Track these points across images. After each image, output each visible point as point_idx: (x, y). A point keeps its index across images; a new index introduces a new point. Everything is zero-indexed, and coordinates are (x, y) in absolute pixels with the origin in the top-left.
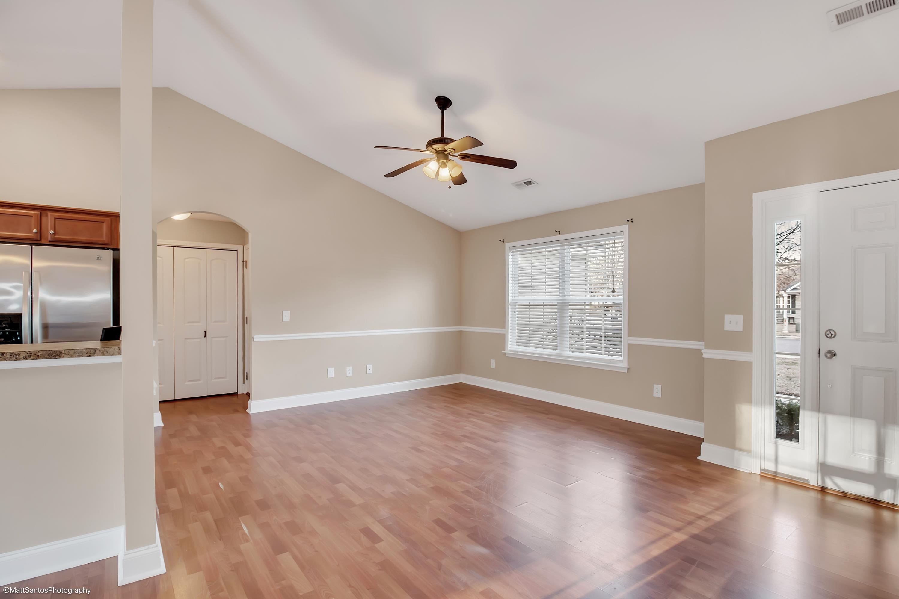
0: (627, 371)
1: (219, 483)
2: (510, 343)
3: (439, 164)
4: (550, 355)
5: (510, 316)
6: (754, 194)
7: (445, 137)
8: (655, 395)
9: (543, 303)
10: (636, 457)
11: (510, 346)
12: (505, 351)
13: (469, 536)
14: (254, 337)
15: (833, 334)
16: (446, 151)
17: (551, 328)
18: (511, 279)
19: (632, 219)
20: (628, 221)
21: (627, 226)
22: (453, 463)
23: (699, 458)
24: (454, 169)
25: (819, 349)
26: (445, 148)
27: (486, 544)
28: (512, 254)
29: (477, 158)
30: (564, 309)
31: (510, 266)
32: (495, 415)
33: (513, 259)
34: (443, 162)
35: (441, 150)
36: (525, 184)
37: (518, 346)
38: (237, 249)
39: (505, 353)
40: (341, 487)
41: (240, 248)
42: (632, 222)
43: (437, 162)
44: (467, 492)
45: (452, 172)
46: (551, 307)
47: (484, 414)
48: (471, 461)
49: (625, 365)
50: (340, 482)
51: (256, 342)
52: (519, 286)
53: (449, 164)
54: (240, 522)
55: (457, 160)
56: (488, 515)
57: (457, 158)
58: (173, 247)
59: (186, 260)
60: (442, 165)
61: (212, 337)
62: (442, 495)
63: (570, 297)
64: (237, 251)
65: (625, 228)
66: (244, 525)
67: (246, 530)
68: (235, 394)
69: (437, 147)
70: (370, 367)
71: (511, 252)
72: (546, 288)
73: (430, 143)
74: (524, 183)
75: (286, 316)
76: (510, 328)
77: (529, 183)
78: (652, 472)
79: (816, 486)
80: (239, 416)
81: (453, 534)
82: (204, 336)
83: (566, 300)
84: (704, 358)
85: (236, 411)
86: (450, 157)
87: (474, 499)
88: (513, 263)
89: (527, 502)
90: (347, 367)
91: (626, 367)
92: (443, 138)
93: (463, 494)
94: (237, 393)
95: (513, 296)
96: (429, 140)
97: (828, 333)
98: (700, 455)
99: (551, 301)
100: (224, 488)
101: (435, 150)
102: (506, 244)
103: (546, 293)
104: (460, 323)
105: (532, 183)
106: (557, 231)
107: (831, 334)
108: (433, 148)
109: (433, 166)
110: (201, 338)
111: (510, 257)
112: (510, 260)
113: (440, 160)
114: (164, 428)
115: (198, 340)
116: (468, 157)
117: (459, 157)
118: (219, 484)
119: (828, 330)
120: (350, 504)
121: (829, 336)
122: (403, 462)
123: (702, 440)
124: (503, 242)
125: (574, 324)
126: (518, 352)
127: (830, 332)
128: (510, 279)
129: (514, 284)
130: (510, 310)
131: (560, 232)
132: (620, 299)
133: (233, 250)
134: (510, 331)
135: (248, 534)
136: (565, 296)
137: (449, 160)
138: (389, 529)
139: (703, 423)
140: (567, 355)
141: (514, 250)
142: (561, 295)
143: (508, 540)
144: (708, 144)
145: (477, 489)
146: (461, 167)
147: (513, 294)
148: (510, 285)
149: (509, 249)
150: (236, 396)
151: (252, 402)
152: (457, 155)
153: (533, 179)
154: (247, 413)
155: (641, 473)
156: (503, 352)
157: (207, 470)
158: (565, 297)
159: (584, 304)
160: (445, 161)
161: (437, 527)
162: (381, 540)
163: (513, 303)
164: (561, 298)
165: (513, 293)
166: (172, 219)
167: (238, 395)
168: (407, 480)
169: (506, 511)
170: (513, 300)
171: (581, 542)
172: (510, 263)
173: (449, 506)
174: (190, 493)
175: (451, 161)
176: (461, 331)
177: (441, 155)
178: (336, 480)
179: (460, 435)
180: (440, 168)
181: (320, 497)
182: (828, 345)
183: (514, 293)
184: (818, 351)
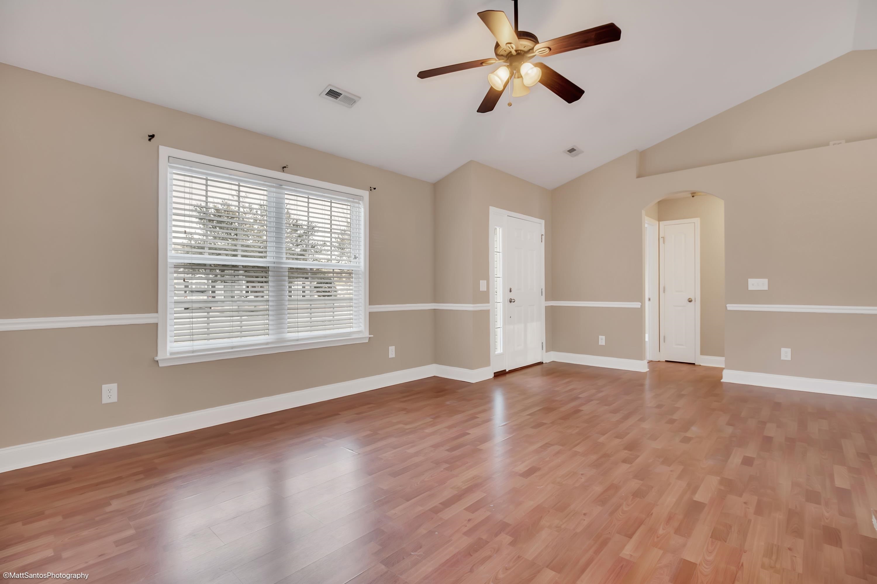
0: (368, 341)
11: (169, 345)
65: (366, 194)
121: (510, 291)
149: (168, 160)
164: (275, 260)
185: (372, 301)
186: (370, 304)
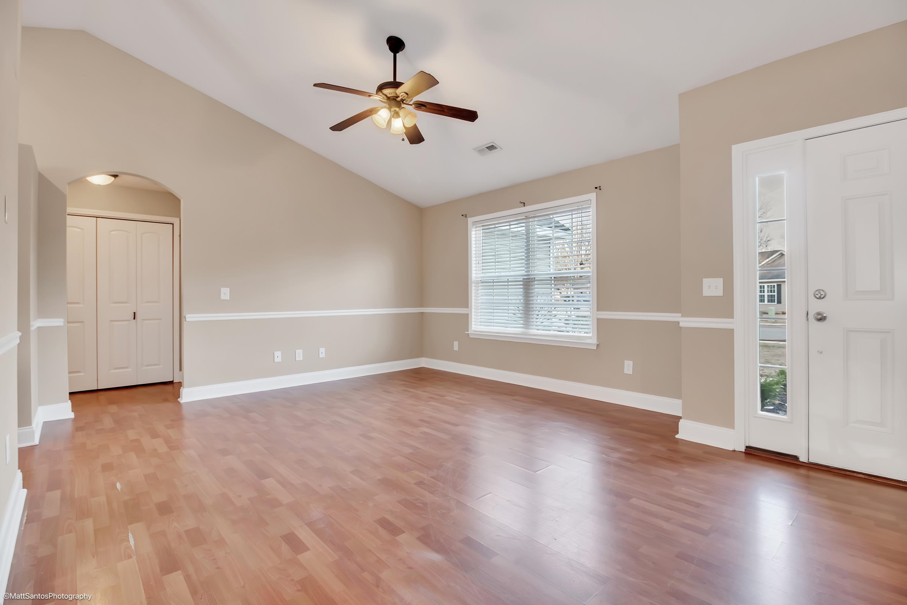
0: (596, 348)
1: (117, 482)
2: (473, 323)
3: (390, 112)
4: (515, 334)
5: (473, 294)
6: (733, 146)
7: (397, 81)
8: (626, 371)
9: (508, 279)
10: (610, 437)
11: (473, 326)
12: (468, 331)
13: (419, 539)
14: (186, 316)
15: (822, 295)
16: (398, 97)
17: (517, 305)
18: (475, 256)
19: (600, 187)
20: (596, 188)
21: (594, 195)
22: (408, 450)
23: (677, 436)
24: (406, 118)
25: (808, 311)
26: (397, 93)
27: (440, 549)
28: (475, 230)
29: (433, 107)
30: (530, 285)
31: (473, 242)
32: (456, 398)
33: (476, 234)
34: (395, 110)
35: (392, 97)
36: (488, 149)
37: (481, 326)
38: (173, 222)
39: (468, 334)
40: (270, 483)
41: (175, 221)
42: (600, 189)
43: (389, 110)
44: (420, 483)
45: (405, 121)
46: (516, 283)
47: (445, 397)
48: (428, 447)
49: (594, 341)
50: (269, 478)
51: (188, 321)
52: (483, 262)
53: (401, 113)
54: (128, 531)
55: (411, 108)
56: (444, 511)
57: (411, 106)
58: (96, 218)
59: (112, 233)
60: (395, 115)
61: (143, 320)
62: (391, 488)
63: (536, 272)
64: (173, 224)
65: (593, 196)
66: (131, 535)
67: (132, 543)
68: (171, 383)
69: (388, 92)
70: (322, 350)
71: (474, 227)
72: (510, 264)
73: (381, 88)
74: (486, 148)
75: (225, 293)
76: (473, 307)
77: (491, 148)
78: (629, 453)
79: (807, 462)
80: (169, 406)
81: (399, 536)
82: (133, 318)
83: (532, 275)
84: (681, 328)
85: (166, 400)
86: (403, 106)
87: (428, 492)
88: (476, 239)
89: (491, 493)
90: (296, 351)
91: (595, 343)
92: (395, 82)
93: (415, 486)
94: (173, 381)
95: (476, 274)
96: (379, 85)
97: (817, 293)
98: (677, 433)
99: (516, 277)
100: (121, 489)
101: (386, 95)
102: (468, 219)
103: (511, 269)
104: (422, 305)
105: (495, 148)
106: (521, 203)
107: (820, 296)
108: (383, 94)
109: (383, 114)
110: (129, 320)
111: (473, 233)
112: (473, 236)
113: (392, 108)
114: (75, 420)
115: (126, 323)
116: (424, 106)
117: (413, 105)
118: (116, 484)
119: (817, 291)
120: (274, 503)
121: (818, 297)
122: (349, 451)
123: (680, 418)
124: (466, 217)
125: (541, 301)
126: (482, 332)
127: (819, 292)
128: (473, 256)
129: (477, 261)
130: (473, 288)
131: (525, 204)
132: (590, 270)
133: (168, 223)
134: (473, 310)
135: (133, 548)
136: (531, 271)
137: (402, 108)
138: (319, 533)
139: (681, 400)
140: (533, 333)
141: (477, 225)
142: (526, 270)
143: (468, 542)
144: (682, 96)
145: (432, 479)
146: (415, 116)
147: (476, 272)
148: (473, 262)
149: (472, 224)
150: (172, 385)
151: (184, 389)
152: (411, 104)
153: (497, 143)
154: (179, 402)
155: (616, 455)
156: (466, 332)
157: (107, 468)
158: (531, 273)
159: (550, 278)
160: (397, 109)
161: (380, 529)
162: (307, 549)
163: (476, 281)
164: (526, 274)
165: (476, 270)
166: (86, 179)
167: (174, 384)
168: (351, 472)
169: (466, 505)
170: (476, 278)
171: (556, 539)
172: (473, 239)
173: (397, 502)
174: (76, 496)
175: (403, 109)
176: (423, 313)
177: (393, 102)
178: (263, 475)
179: (417, 420)
180: (393, 119)
181: (240, 496)
182: (817, 306)
183: (478, 270)
184: (806, 313)
185: (600, 307)
186: (598, 309)
